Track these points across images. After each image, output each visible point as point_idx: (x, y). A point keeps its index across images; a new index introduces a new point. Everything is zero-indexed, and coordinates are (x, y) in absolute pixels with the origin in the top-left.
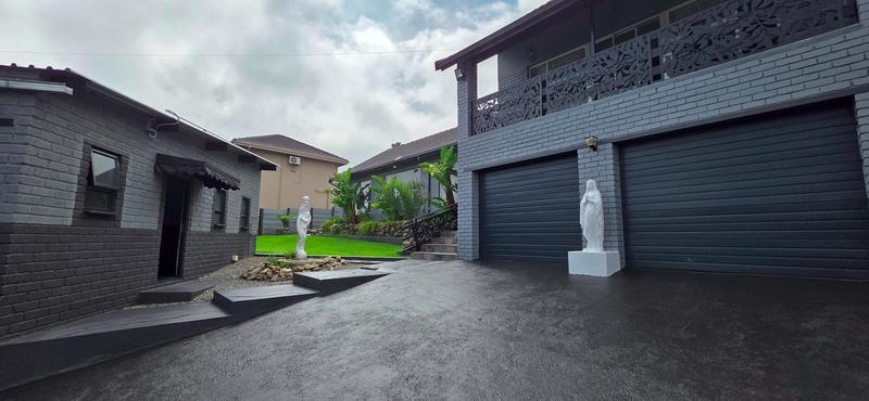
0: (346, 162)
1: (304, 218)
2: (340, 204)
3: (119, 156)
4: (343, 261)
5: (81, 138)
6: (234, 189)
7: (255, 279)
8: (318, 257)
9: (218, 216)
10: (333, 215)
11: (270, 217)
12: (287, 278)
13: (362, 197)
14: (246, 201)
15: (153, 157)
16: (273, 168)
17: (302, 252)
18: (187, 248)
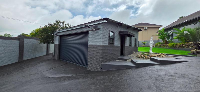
0: (162, 26)
1: (151, 43)
2: (161, 38)
3: (113, 32)
4: (165, 55)
5: (108, 30)
6: (133, 36)
7: (139, 57)
8: (156, 53)
9: (130, 43)
10: (158, 42)
11: (140, 43)
12: (148, 58)
13: (169, 36)
14: (136, 39)
15: (118, 32)
16: (141, 31)
17: (151, 52)
18: (125, 50)
